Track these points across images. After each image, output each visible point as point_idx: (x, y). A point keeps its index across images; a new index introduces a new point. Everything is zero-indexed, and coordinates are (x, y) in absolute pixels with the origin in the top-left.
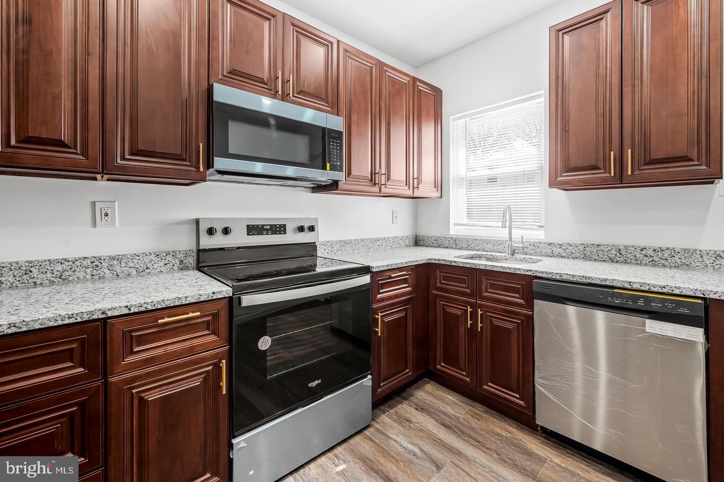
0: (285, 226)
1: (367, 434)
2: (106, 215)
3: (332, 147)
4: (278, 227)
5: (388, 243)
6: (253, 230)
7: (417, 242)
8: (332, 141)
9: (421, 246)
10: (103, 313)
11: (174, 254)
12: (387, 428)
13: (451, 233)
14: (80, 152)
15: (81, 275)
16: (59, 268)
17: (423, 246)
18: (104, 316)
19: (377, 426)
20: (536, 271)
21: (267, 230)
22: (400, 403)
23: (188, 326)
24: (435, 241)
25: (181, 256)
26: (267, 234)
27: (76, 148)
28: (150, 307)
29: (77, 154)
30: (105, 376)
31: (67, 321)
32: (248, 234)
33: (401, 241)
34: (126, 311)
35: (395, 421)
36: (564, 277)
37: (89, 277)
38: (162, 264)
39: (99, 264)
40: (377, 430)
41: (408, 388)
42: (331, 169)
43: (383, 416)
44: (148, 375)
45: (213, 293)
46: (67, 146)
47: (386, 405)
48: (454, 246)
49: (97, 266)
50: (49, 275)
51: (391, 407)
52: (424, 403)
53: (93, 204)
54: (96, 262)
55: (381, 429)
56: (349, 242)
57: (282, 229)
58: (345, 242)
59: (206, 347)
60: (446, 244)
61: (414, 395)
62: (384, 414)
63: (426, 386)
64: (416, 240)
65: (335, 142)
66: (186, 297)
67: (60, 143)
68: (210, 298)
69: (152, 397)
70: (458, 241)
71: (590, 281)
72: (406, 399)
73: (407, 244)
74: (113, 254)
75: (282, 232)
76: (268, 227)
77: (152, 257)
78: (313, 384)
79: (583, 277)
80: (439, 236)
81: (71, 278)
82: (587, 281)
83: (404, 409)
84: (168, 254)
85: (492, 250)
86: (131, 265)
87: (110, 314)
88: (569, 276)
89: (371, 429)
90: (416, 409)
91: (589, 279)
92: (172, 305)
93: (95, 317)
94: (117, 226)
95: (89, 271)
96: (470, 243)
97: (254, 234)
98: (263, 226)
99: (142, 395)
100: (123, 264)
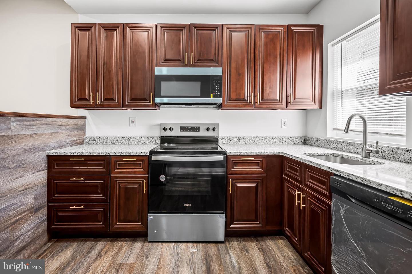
0: (199, 127)
1: (219, 245)
2: (133, 122)
3: (214, 85)
4: (195, 128)
5: (276, 140)
6: (183, 129)
7: (305, 141)
8: (214, 82)
9: (308, 144)
10: (109, 153)
11: (153, 138)
12: (232, 249)
13: (327, 136)
14: (117, 101)
15: (125, 142)
16: (120, 139)
17: (309, 145)
18: (109, 154)
19: (228, 245)
20: (333, 169)
21: (190, 129)
22: (252, 241)
23: (134, 164)
24: (316, 142)
25: (155, 139)
26: (190, 131)
27: (116, 100)
28: (121, 154)
29: (116, 102)
30: (110, 174)
31: (101, 154)
32: (181, 131)
33: (288, 140)
34: (114, 154)
35: (239, 248)
36: (351, 177)
37: (128, 143)
38: (149, 141)
39: (130, 139)
40: (226, 247)
41: (265, 236)
42: (213, 97)
43: (236, 242)
44: (121, 177)
45: (142, 153)
46: (114, 100)
47: (243, 238)
48: (328, 146)
49: (130, 140)
50: (118, 142)
51: (244, 241)
52: (268, 248)
53: (130, 118)
54: (129, 139)
55: (228, 247)
56: (242, 138)
57: (198, 129)
58: (240, 138)
59: (140, 173)
60: (323, 144)
61: (265, 241)
62: (237, 241)
63: (279, 241)
64: (305, 140)
65: (216, 82)
66: (132, 153)
67: (112, 99)
68: (140, 154)
69: (123, 185)
70: (331, 143)
71: (369, 184)
72: (257, 241)
73: (295, 142)
74: (134, 136)
75: (197, 131)
76: (190, 128)
77: (146, 138)
78: (188, 205)
79: (364, 179)
80: (319, 138)
81: (123, 143)
82: (366, 183)
83: (251, 245)
84: (151, 138)
85: (356, 151)
86: (139, 141)
87: (111, 154)
88: (354, 177)
89: (223, 245)
90: (259, 249)
91: (368, 182)
92: (128, 155)
93: (107, 154)
94: (136, 126)
95: (128, 141)
96: (339, 144)
97: (183, 131)
98: (188, 127)
99: (120, 184)
100: (137, 140)
